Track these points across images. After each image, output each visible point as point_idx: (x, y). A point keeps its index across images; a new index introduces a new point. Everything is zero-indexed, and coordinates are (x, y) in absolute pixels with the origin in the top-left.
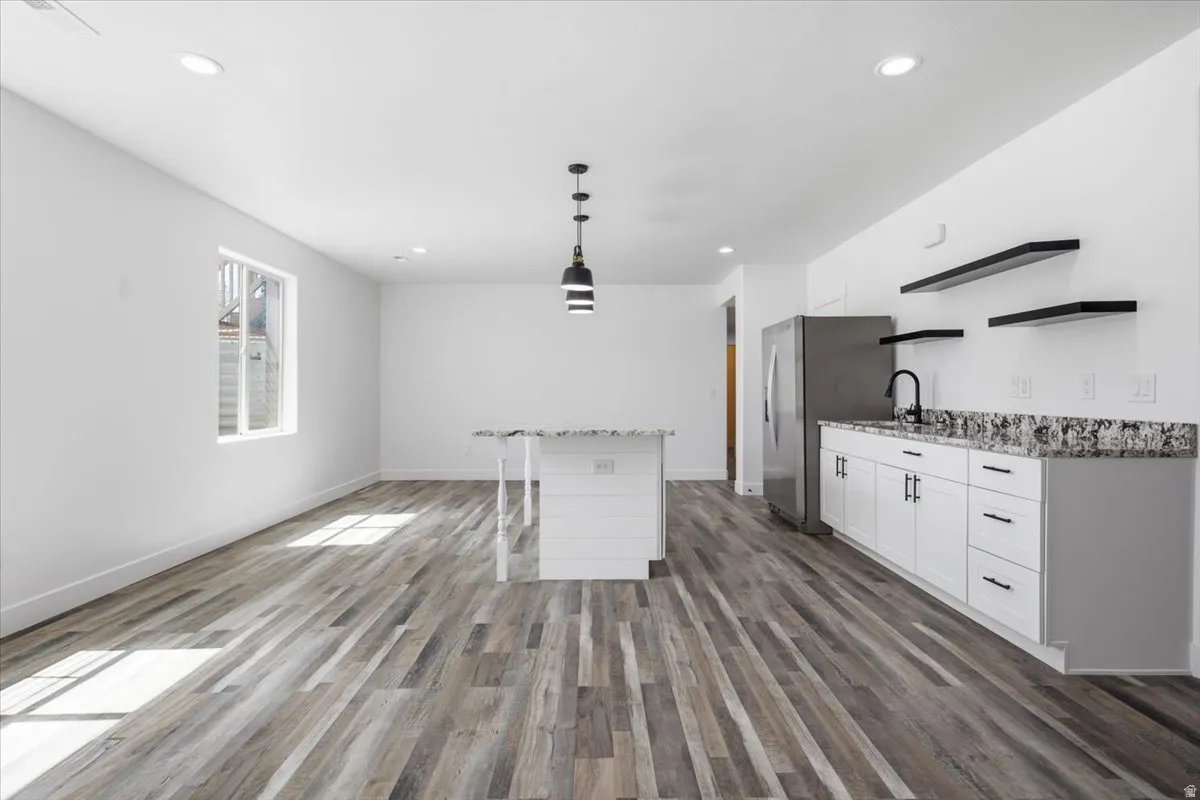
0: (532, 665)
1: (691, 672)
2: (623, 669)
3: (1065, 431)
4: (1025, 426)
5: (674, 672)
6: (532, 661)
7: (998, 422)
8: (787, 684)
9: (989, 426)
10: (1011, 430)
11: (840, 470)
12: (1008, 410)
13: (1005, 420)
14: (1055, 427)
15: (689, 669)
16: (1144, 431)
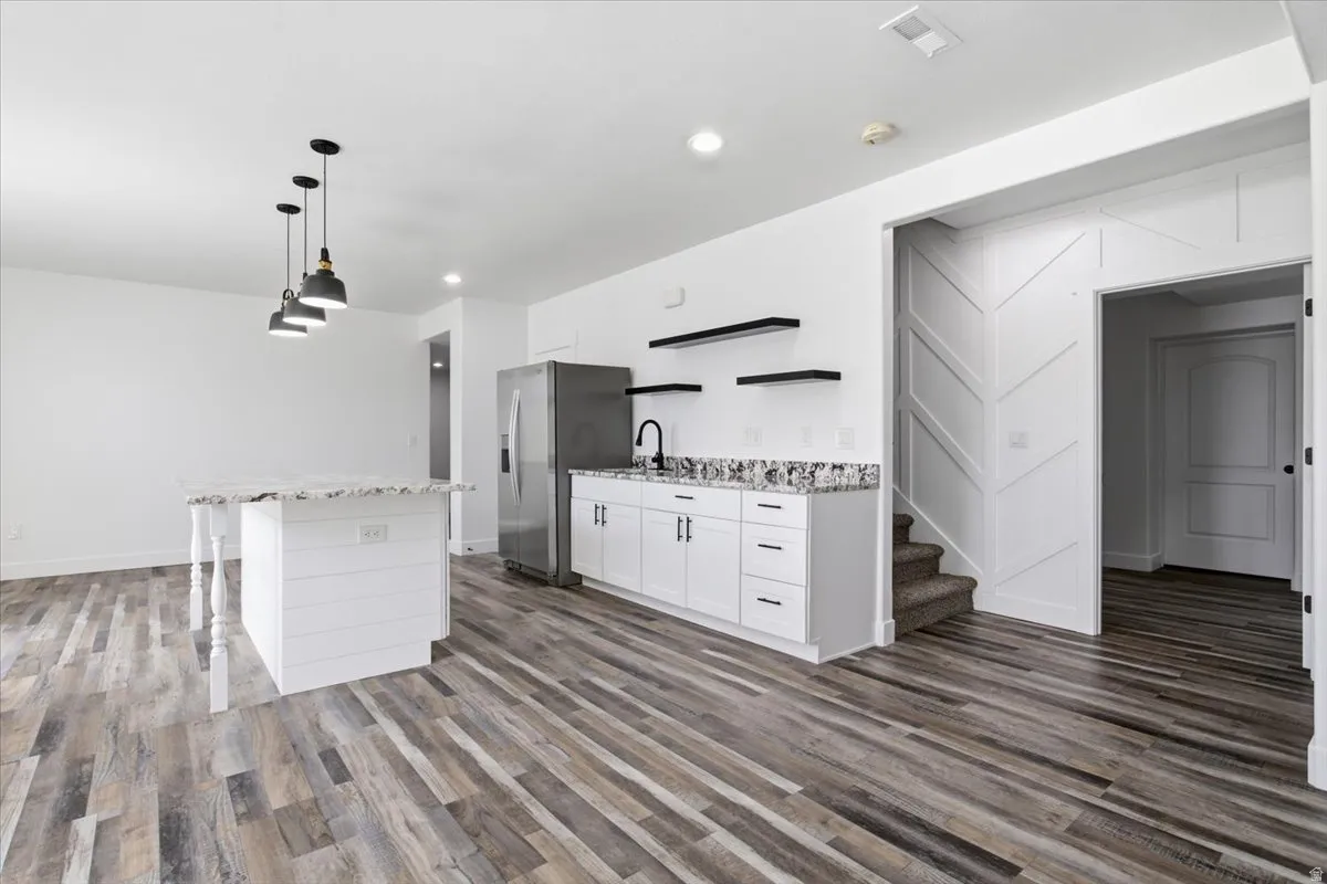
0: (361, 802)
1: (553, 747)
2: (481, 769)
3: (790, 473)
4: (758, 469)
5: (539, 755)
6: (357, 797)
7: (735, 467)
8: (648, 732)
9: (727, 470)
10: (746, 474)
11: (599, 517)
12: (744, 456)
13: (741, 465)
14: (783, 470)
15: (550, 745)
16: (848, 471)
